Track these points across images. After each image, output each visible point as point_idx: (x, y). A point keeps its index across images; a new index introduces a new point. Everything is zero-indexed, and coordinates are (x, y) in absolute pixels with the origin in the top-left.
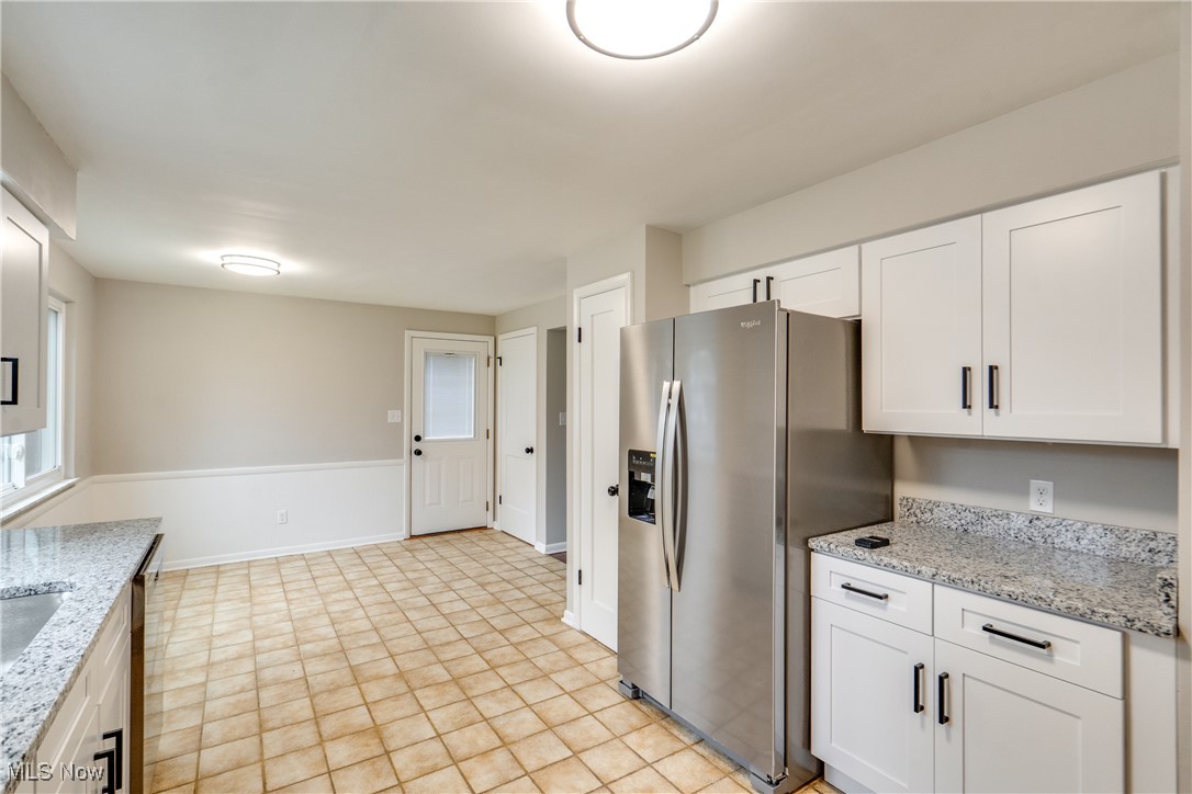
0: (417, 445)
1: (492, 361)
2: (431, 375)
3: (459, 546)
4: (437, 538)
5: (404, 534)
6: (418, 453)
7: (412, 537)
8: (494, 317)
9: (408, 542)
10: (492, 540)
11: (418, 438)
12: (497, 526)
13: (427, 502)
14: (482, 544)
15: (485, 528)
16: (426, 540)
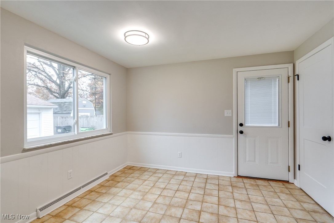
0: (240, 129)
1: (291, 79)
2: (249, 91)
3: (265, 193)
4: (252, 182)
5: (233, 174)
6: (242, 132)
7: (239, 176)
8: (293, 51)
9: (235, 179)
10: (291, 194)
11: (241, 125)
12: (297, 183)
13: (247, 160)
14: (283, 196)
15: (288, 182)
16: (246, 181)
